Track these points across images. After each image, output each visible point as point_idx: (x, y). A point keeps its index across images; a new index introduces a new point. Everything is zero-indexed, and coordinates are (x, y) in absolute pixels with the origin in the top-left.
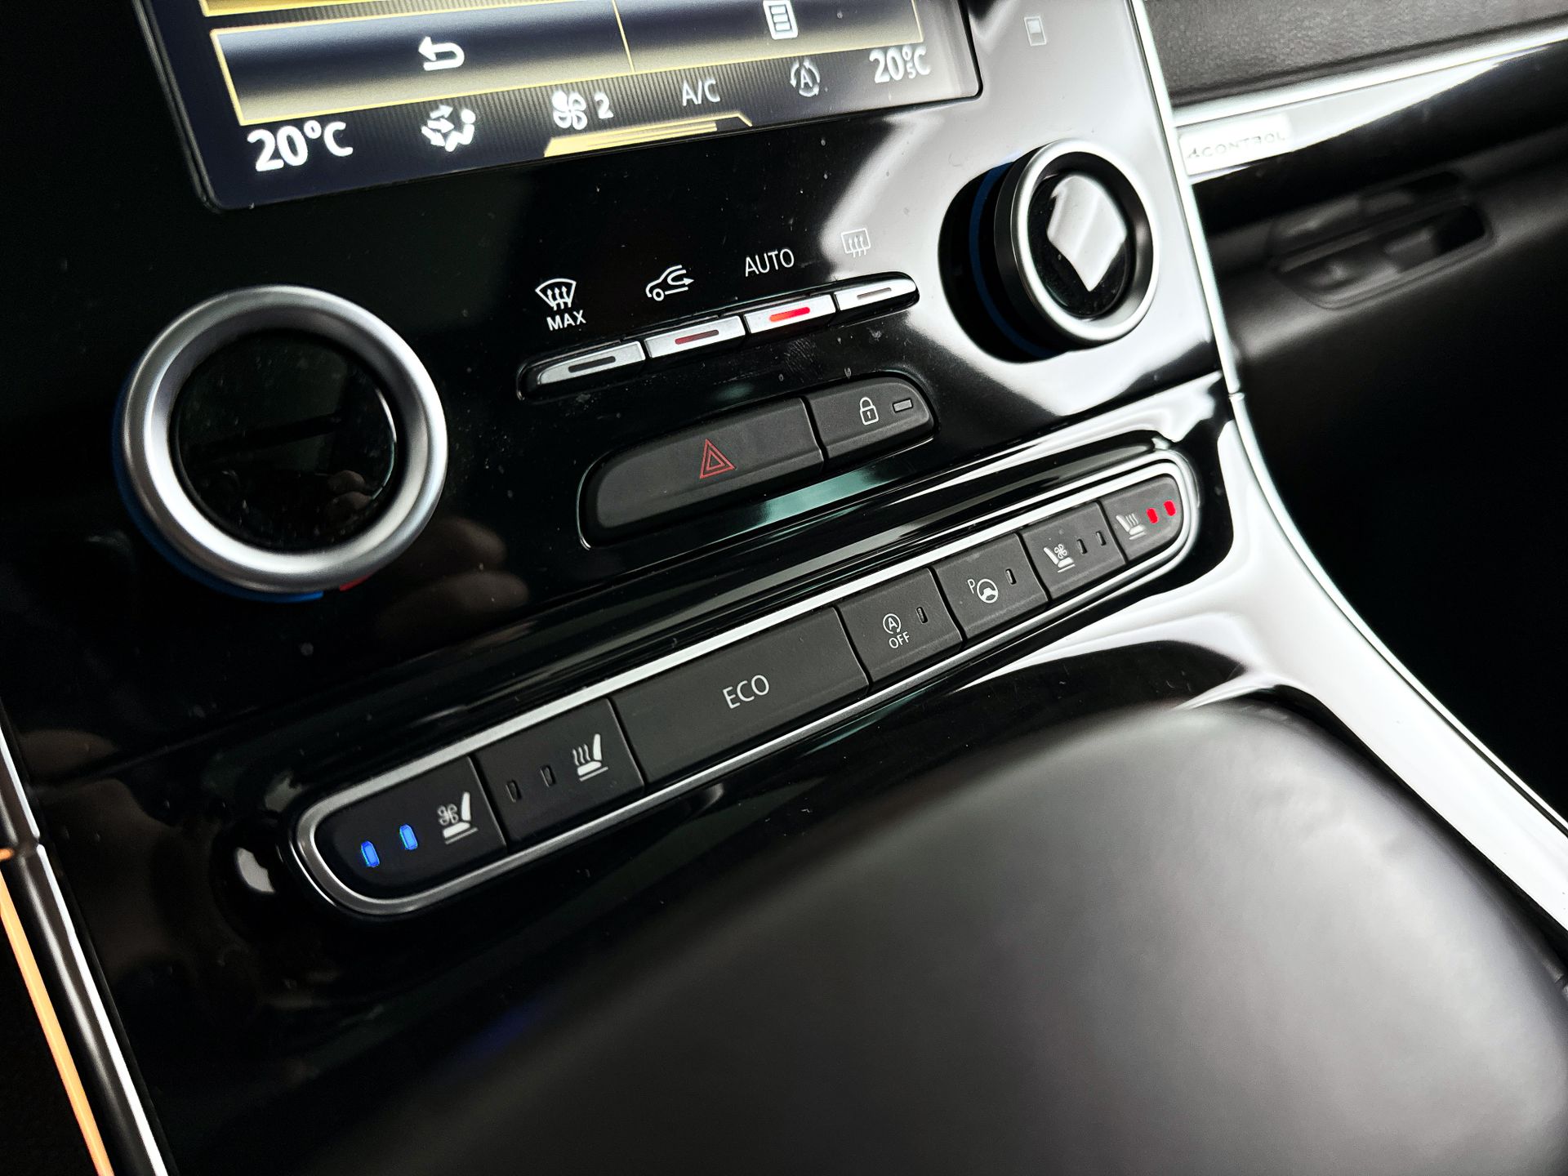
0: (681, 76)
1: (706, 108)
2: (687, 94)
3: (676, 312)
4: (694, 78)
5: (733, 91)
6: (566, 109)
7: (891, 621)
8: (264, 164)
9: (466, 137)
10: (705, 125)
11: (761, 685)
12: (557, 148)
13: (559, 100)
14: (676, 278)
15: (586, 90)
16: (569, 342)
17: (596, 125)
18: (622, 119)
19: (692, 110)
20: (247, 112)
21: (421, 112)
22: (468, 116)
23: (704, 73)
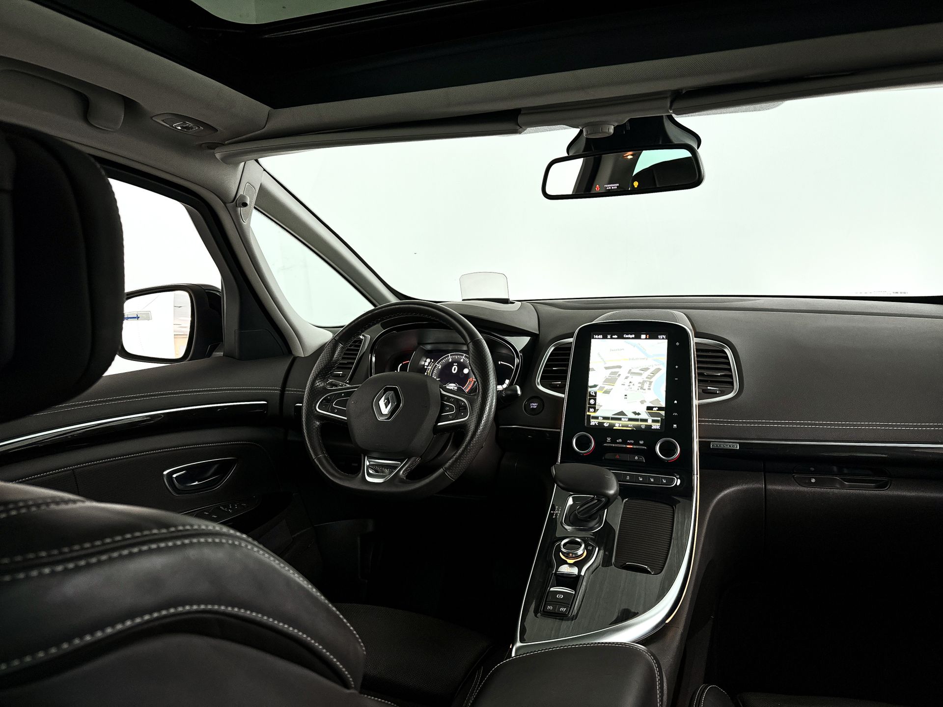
0: (629, 424)
1: (631, 427)
2: (629, 426)
3: (620, 443)
5: (634, 426)
6: (617, 425)
7: (628, 477)
8: (591, 424)
9: (607, 425)
10: (630, 429)
12: (614, 428)
14: (620, 440)
15: (619, 424)
16: (609, 443)
17: (619, 426)
18: (622, 426)
20: (591, 420)
21: (604, 423)
22: (608, 424)
23: (632, 424)
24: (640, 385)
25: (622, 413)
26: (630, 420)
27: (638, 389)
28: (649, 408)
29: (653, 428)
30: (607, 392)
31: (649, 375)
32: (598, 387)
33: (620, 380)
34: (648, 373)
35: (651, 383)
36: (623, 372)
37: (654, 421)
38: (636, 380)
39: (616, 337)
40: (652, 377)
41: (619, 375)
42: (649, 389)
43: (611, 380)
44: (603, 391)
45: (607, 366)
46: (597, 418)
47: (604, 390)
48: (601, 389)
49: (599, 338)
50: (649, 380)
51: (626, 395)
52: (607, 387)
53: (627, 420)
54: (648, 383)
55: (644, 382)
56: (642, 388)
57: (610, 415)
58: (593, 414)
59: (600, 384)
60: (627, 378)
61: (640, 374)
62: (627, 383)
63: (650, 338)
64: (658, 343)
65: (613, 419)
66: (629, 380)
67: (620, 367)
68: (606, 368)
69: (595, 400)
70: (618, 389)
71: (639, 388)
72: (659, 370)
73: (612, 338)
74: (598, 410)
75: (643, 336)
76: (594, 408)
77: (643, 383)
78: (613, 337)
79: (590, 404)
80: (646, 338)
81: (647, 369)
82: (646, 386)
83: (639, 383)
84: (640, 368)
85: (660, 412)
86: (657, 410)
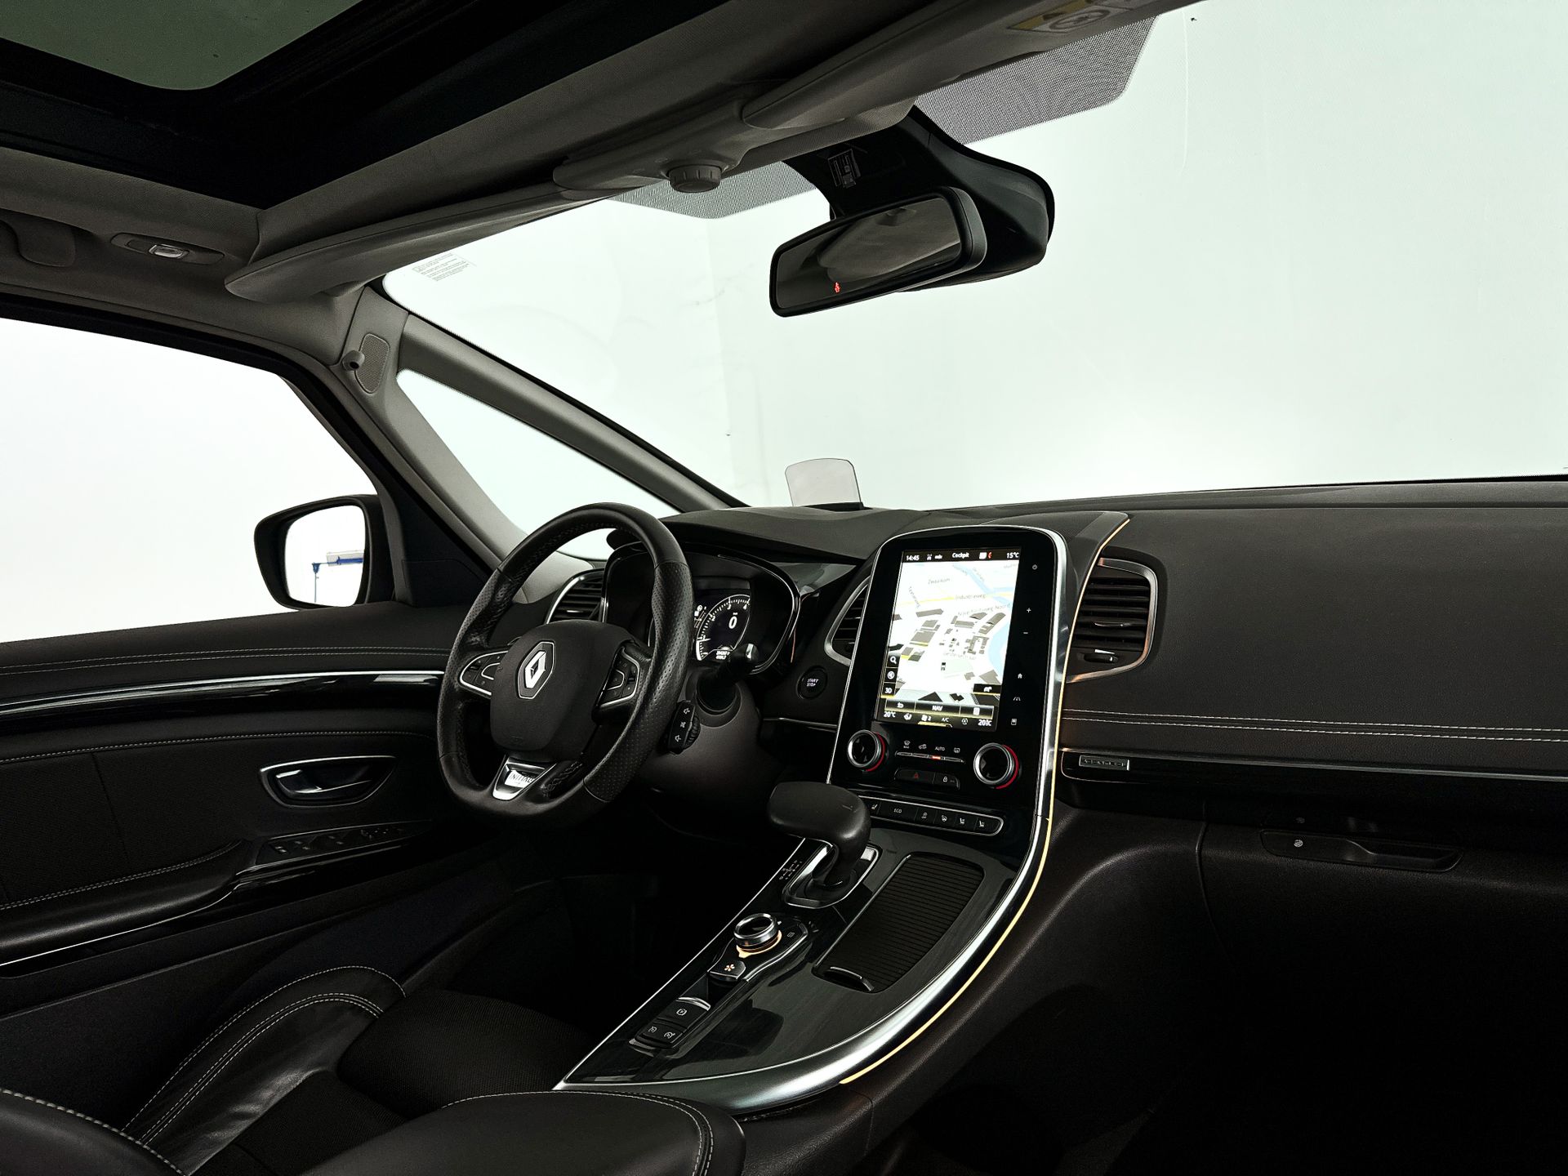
0: (943, 716)
1: (945, 722)
2: (943, 719)
3: (923, 751)
4: (945, 717)
5: (951, 720)
6: (924, 718)
7: (925, 814)
8: (885, 716)
9: (909, 718)
10: (944, 725)
11: (900, 811)
12: (920, 723)
13: (924, 716)
14: (924, 746)
15: (928, 715)
16: (905, 750)
17: (927, 721)
18: (931, 721)
19: (943, 722)
20: (886, 709)
21: (905, 713)
22: (911, 716)
23: (947, 717)
24: (968, 645)
25: (934, 697)
26: (947, 708)
27: (964, 652)
28: (978, 688)
29: (980, 724)
30: (916, 658)
31: (984, 627)
32: (903, 649)
33: (938, 636)
34: (983, 622)
35: (985, 640)
36: (944, 621)
37: (983, 712)
38: (964, 634)
39: (940, 557)
40: (988, 629)
41: (938, 626)
42: (982, 652)
43: (923, 637)
44: (910, 656)
45: (920, 610)
46: (894, 704)
47: (912, 654)
48: (908, 651)
49: (914, 561)
50: (984, 635)
51: (944, 664)
52: (917, 649)
53: (941, 709)
54: (981, 640)
55: (976, 638)
56: (970, 651)
57: (915, 699)
58: (889, 698)
59: (906, 645)
60: (948, 631)
61: (971, 625)
62: (948, 641)
63: (994, 558)
64: (1005, 567)
65: (920, 706)
66: (953, 635)
67: (939, 612)
68: (920, 614)
69: (896, 671)
70: (933, 652)
71: (967, 650)
72: (1000, 616)
73: (933, 560)
74: (898, 690)
75: (983, 555)
76: (893, 687)
77: (972, 642)
78: (936, 557)
79: (887, 679)
80: (987, 559)
81: (983, 615)
82: (977, 647)
83: (967, 641)
84: (971, 614)
85: (994, 694)
86: (991, 691)
